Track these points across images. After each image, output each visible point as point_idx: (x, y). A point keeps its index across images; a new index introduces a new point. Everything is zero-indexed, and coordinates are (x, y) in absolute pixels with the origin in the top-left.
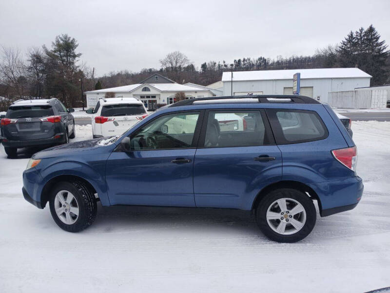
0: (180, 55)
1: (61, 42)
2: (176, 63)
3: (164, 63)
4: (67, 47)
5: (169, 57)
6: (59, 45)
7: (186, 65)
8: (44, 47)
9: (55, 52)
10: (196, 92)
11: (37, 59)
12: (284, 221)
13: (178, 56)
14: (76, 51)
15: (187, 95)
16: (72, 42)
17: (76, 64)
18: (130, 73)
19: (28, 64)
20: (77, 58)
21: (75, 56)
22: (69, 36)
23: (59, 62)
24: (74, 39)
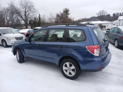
0: (104, 11)
1: (65, 10)
2: (102, 14)
3: (98, 14)
4: (66, 11)
5: (100, 12)
6: (64, 11)
7: (106, 14)
8: (60, 12)
9: (63, 13)
10: (106, 24)
11: (58, 16)
12: (69, 71)
13: (103, 11)
14: (69, 13)
15: (103, 25)
16: (68, 10)
17: (69, 17)
18: (86, 18)
19: (56, 17)
20: (69, 15)
21: (68, 14)
22: (67, 8)
23: (64, 16)
24: (68, 9)
